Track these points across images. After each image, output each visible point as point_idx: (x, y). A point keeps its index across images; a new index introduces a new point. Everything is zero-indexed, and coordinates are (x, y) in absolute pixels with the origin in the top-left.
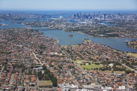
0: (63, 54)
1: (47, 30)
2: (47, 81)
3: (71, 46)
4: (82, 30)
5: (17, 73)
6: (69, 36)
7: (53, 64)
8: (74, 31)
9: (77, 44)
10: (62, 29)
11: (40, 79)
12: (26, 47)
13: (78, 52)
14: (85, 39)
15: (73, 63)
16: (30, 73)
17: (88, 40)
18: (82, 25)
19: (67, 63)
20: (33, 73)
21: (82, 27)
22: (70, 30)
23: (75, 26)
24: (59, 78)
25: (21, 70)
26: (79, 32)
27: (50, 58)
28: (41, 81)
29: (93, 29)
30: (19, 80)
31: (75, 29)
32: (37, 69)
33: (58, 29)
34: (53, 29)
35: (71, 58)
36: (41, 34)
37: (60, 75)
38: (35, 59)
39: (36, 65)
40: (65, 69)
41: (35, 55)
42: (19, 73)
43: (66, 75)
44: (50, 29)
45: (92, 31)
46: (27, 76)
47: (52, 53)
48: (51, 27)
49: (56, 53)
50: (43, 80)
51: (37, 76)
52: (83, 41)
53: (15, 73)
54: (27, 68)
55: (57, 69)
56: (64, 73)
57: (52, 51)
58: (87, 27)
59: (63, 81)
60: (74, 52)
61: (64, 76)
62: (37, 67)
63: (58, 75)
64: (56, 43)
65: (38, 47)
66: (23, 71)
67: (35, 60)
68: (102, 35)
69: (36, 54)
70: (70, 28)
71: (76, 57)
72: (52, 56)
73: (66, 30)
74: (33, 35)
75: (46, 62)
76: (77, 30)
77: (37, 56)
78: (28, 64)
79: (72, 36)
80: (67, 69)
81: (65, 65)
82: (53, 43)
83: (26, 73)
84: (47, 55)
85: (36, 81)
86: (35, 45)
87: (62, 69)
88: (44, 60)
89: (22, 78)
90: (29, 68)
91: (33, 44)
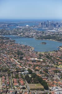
0: (44, 60)
1: (17, 38)
2: (37, 84)
3: (48, 52)
4: (54, 38)
5: (3, 77)
6: (42, 43)
7: (37, 68)
8: (45, 39)
9: (54, 51)
10: (32, 37)
11: (29, 82)
12: (3, 53)
13: (58, 58)
14: (60, 46)
15: (57, 67)
16: (17, 77)
18: (53, 33)
19: (51, 68)
20: (19, 76)
21: (53, 35)
22: (42, 38)
23: (46, 34)
24: (48, 82)
25: (7, 74)
26: (51, 40)
27: (31, 63)
28: (30, 84)
30: (7, 83)
31: (46, 36)
32: (23, 73)
33: (28, 37)
34: (24, 37)
35: (53, 63)
36: (13, 42)
38: (17, 64)
39: (20, 69)
40: (51, 73)
41: (16, 61)
42: (5, 77)
43: (55, 78)
44: (20, 37)
46: (15, 80)
47: (32, 59)
48: (20, 35)
49: (36, 59)
50: (33, 83)
51: (25, 80)
53: (2, 77)
54: (12, 73)
55: (43, 73)
56: (52, 77)
57: (31, 57)
58: (58, 34)
59: (53, 84)
60: (54, 58)
61: (53, 80)
62: (23, 71)
63: (47, 79)
64: (32, 50)
65: (15, 53)
66: (9, 75)
67: (17, 65)
69: (16, 59)
70: (41, 36)
71: (57, 63)
72: (33, 61)
73: (37, 38)
74: (6, 42)
75: (30, 67)
76: (49, 37)
77: (18, 61)
78: (11, 68)
79: (45, 43)
80: (53, 73)
81: (50, 69)
82: (28, 49)
83: (13, 76)
84: (27, 60)
85: (26, 85)
86: (11, 52)
87: (48, 73)
88: (26, 65)
89: (10, 81)
90: (14, 72)
91: (9, 50)
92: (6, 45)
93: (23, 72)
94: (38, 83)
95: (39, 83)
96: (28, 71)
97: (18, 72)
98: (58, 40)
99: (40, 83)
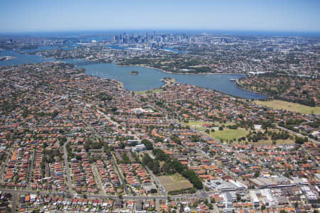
0: (154, 111)
3: (151, 92)
4: (146, 62)
5: (99, 162)
6: (133, 72)
7: (155, 133)
8: (134, 64)
9: (160, 88)
10: (110, 61)
11: (156, 173)
13: (177, 105)
14: (164, 79)
15: (189, 128)
16: (126, 161)
17: (170, 79)
18: (141, 54)
19: (179, 130)
20: (132, 159)
21: (143, 57)
22: (126, 62)
23: (130, 54)
24: (193, 167)
25: (104, 155)
26: (142, 65)
29: (164, 60)
30: (113, 178)
31: (133, 60)
33: (103, 61)
34: (96, 62)
35: (175, 118)
37: (188, 159)
38: (113, 125)
39: (124, 139)
40: (188, 144)
41: (107, 117)
42: (103, 161)
44: (90, 63)
45: (162, 63)
46: (125, 169)
47: (135, 110)
48: (90, 59)
49: (141, 110)
50: (164, 174)
51: (147, 168)
52: (163, 81)
53: (96, 161)
54: (112, 149)
55: (174, 146)
56: (193, 153)
57: (131, 106)
60: (169, 104)
61: (199, 163)
64: (121, 88)
65: (97, 97)
67: (114, 128)
68: (186, 70)
69: (105, 113)
70: (124, 60)
71: (181, 115)
73: (119, 63)
75: (140, 131)
76: (136, 61)
77: (112, 119)
78: (107, 138)
79: (137, 73)
80: (191, 143)
81: (180, 134)
82: (114, 87)
83: (118, 161)
84: (128, 114)
85: (152, 180)
86: (88, 95)
87: (180, 144)
88: (131, 127)
89: (117, 172)
90: (116, 148)
91: (84, 92)
92: (73, 80)
93: (134, 146)
94: (174, 173)
95: (177, 174)
96: (142, 143)
97: (123, 146)
98: (155, 66)
99: (180, 173)
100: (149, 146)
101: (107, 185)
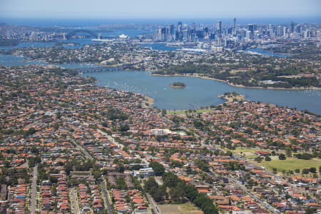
0: (189, 134)
1: (100, 70)
2: (183, 205)
3: (195, 111)
4: (204, 70)
5: (81, 186)
6: (175, 85)
7: (175, 157)
8: (181, 72)
9: (212, 107)
10: (143, 68)
11: (159, 200)
12: (69, 116)
13: (228, 129)
14: (226, 94)
15: (231, 155)
16: (121, 185)
17: (235, 94)
18: (200, 57)
19: (214, 156)
20: (128, 183)
21: (201, 61)
22: (169, 70)
23: (179, 58)
24: (215, 197)
25: (91, 178)
26: (196, 75)
27: (156, 144)
28: (164, 206)
29: (236, 67)
30: (96, 203)
31: (183, 66)
32: (137, 172)
33: (130, 67)
34: (119, 69)
35: (217, 143)
36: (90, 82)
37: (211, 187)
38: (116, 147)
39: (126, 162)
40: (219, 171)
41: (110, 138)
42: (87, 185)
43: (232, 186)
44: (108, 69)
45: (232, 72)
46: (117, 194)
47: (156, 131)
48: (108, 64)
49: (167, 131)
50: (170, 203)
51: (148, 195)
52: (222, 98)
53: (77, 185)
54: (105, 172)
55: (196, 173)
56: (222, 182)
57: (153, 126)
58: (214, 60)
59: (230, 204)
60: (216, 127)
61: (227, 193)
63: (208, 189)
64: (147, 105)
65: (103, 114)
66: (98, 181)
67: (116, 150)
68: (270, 82)
69: (110, 133)
70: (167, 66)
71: (228, 140)
72: (159, 139)
73: (157, 70)
74: (71, 83)
75: (153, 154)
76: (188, 69)
77: (117, 139)
78: (101, 160)
79: (183, 85)
80: (225, 171)
81: (213, 160)
82: (137, 103)
83: (109, 184)
84: (143, 136)
85: (150, 207)
86: (91, 111)
87: (208, 171)
88: (143, 150)
89: (104, 198)
90: (111, 171)
91: (84, 107)
92: (71, 91)
93: (138, 169)
94: (184, 202)
95: (189, 203)
96: (150, 166)
97: (122, 170)
98: (217, 77)
99: (192, 202)
100: (159, 171)
101: (86, 210)
